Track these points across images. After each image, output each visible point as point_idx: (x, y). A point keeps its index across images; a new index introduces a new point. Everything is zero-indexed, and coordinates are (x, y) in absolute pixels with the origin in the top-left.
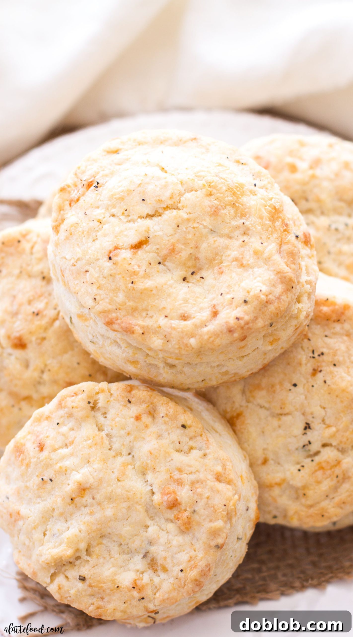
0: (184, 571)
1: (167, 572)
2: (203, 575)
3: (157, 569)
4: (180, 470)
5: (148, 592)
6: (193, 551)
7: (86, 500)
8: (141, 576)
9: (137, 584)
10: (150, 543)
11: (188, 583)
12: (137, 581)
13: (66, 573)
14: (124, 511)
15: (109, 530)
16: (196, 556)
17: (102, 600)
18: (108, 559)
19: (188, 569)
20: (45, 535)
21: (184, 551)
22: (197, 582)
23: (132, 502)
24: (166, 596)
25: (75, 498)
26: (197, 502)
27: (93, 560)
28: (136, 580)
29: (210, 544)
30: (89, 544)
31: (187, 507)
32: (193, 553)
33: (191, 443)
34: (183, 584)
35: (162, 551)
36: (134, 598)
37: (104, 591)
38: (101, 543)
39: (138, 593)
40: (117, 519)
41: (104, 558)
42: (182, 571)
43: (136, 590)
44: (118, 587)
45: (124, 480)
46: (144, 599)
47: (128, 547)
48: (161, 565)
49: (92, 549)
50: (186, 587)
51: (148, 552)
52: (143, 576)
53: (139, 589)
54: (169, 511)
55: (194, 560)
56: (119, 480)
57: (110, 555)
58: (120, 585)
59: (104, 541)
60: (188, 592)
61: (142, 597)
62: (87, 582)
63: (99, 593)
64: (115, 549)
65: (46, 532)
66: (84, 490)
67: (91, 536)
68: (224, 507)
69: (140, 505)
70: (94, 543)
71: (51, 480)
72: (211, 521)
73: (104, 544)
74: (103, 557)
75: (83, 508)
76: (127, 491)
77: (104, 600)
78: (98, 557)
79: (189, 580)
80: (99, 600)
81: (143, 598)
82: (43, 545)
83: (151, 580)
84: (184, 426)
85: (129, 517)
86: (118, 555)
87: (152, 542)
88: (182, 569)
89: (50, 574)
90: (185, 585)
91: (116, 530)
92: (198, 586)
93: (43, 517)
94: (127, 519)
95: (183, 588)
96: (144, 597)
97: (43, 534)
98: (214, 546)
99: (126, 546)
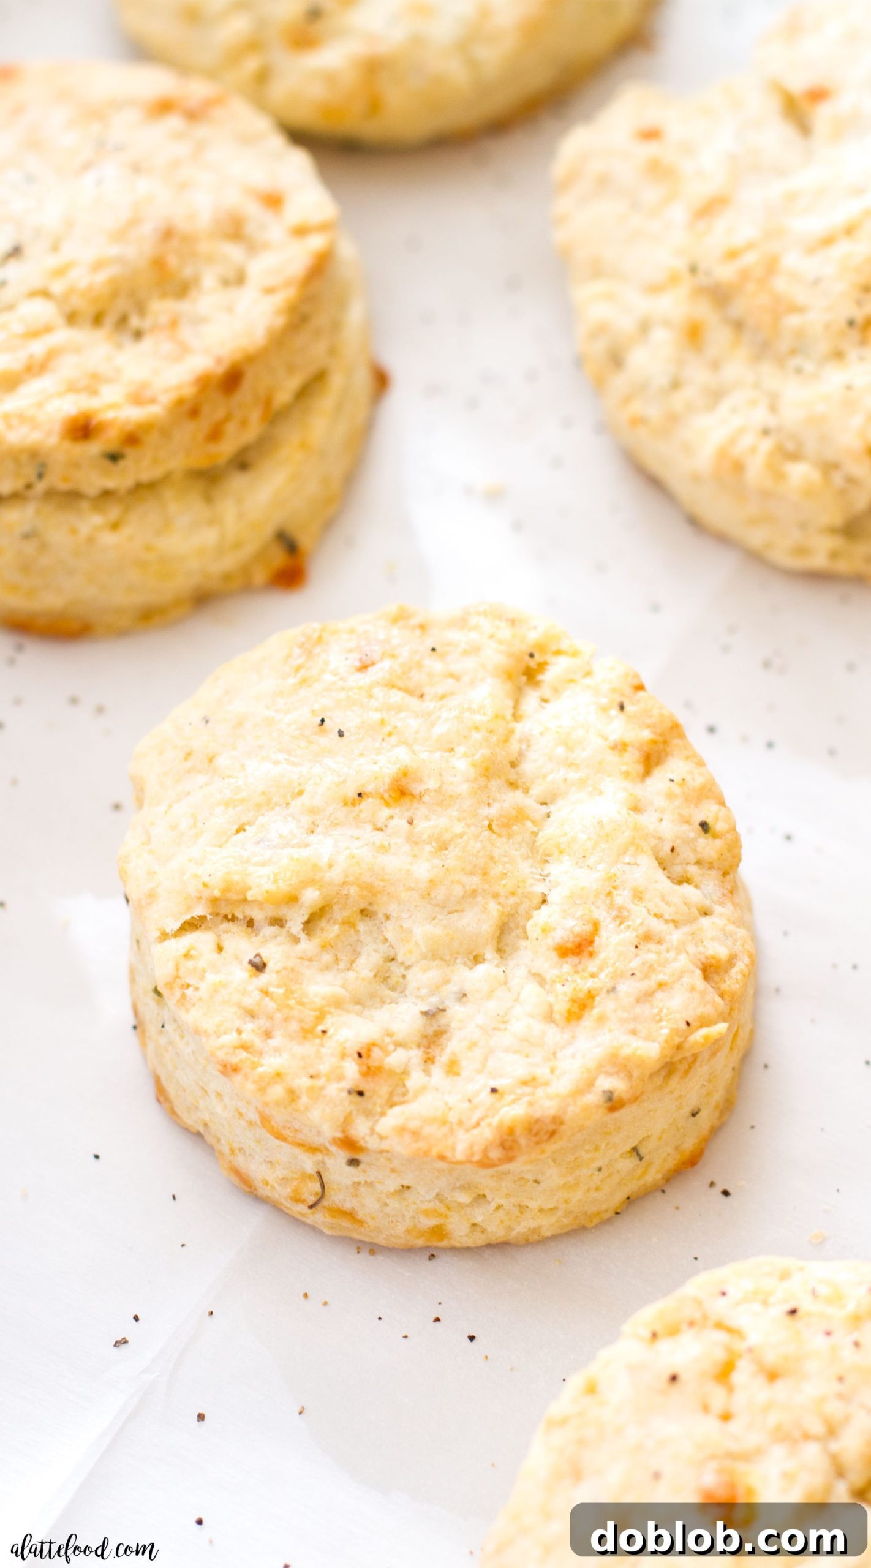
0: (496, 1095)
1: (454, 1078)
2: (534, 1132)
3: (438, 1058)
4: (638, 895)
5: (382, 1089)
6: (547, 1071)
7: (391, 818)
8: (391, 1047)
9: (372, 1055)
10: (461, 996)
11: (489, 1125)
12: (376, 1050)
13: (224, 937)
14: (458, 891)
15: (393, 908)
16: (546, 1084)
17: (265, 1039)
18: (342, 965)
19: (509, 1098)
20: (241, 829)
21: (527, 1056)
22: (509, 1140)
23: (487, 887)
24: (416, 1123)
25: (369, 795)
26: (633, 974)
27: (307, 945)
28: (375, 1044)
29: (595, 1080)
30: (327, 908)
31: (602, 970)
32: (543, 1072)
33: (693, 870)
34: (474, 1121)
35: (477, 1026)
36: (341, 1078)
37: (286, 1020)
38: (353, 925)
39: (360, 1075)
40: (429, 895)
41: (337, 959)
42: (494, 1091)
43: (360, 1064)
44: (324, 1032)
45: (499, 835)
46: (362, 1098)
47: (404, 973)
48: (454, 1054)
49: (323, 923)
50: (475, 1132)
51: (444, 1010)
52: (395, 1050)
53: (369, 1068)
54: (554, 955)
55: (535, 1087)
56: (490, 827)
57: (352, 962)
58: (331, 1031)
59: (363, 926)
60: (471, 1147)
61: (361, 1089)
62: (264, 978)
63: (270, 1018)
64: (371, 959)
65: (247, 827)
66: (403, 793)
67: (345, 892)
68: (684, 1026)
69: (499, 904)
70: (339, 914)
71: (341, 734)
72: (634, 1032)
73: (357, 931)
74: (336, 955)
75: (369, 827)
76: (492, 858)
77: (269, 1042)
78: (326, 946)
79: (495, 1120)
80: (259, 1031)
82: (221, 846)
83: (406, 1073)
84: (704, 826)
85: (457, 911)
86: (372, 974)
87: (468, 995)
88: (497, 1088)
89: (188, 917)
91: (410, 917)
92: (503, 1147)
93: (264, 793)
94: (450, 913)
95: (467, 1130)
96: (365, 1093)
97: (236, 827)
98: (602, 1089)
99: (402, 969)
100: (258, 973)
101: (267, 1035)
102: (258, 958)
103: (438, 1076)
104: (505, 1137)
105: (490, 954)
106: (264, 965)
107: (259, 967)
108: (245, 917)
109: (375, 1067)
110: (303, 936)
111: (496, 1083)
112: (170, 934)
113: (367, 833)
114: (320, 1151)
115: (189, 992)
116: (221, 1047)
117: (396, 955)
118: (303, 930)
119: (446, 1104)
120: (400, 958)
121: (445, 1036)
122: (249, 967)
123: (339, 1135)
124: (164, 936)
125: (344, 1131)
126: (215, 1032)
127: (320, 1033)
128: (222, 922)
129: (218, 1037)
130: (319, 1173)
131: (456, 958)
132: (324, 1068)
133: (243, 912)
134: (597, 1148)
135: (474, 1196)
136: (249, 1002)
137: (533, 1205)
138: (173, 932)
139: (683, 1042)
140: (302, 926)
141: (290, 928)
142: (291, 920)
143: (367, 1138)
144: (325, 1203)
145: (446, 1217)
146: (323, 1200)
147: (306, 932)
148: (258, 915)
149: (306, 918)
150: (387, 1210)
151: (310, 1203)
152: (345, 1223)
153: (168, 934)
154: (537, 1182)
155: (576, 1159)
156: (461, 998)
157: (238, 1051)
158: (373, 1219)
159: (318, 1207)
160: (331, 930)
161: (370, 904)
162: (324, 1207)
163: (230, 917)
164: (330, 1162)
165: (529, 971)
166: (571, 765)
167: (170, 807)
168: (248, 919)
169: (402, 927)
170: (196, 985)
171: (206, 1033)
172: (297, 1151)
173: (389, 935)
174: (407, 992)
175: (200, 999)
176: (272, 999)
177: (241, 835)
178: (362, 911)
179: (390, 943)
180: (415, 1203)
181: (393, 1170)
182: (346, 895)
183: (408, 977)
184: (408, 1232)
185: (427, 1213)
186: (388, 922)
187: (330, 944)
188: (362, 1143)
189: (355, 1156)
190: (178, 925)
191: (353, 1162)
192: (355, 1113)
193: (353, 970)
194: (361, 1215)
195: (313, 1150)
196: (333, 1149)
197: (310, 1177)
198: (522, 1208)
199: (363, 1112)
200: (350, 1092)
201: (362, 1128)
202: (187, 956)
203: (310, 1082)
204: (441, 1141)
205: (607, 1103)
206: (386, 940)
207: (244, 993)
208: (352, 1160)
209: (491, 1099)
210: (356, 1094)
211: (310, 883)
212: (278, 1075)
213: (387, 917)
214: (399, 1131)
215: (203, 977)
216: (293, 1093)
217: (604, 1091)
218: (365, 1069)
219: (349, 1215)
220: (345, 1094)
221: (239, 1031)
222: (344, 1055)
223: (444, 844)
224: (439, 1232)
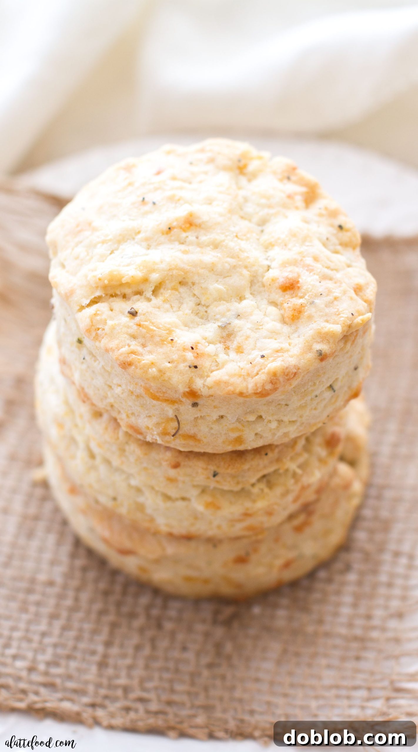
0: (264, 359)
1: (241, 354)
2: (286, 374)
3: (231, 347)
4: (316, 259)
5: (205, 363)
6: (287, 345)
7: (187, 237)
8: (207, 344)
9: (198, 348)
10: (237, 316)
11: (263, 373)
12: (199, 345)
13: (113, 303)
14: (227, 266)
15: (196, 279)
16: (288, 351)
17: (143, 348)
18: (175, 309)
19: (271, 359)
20: (112, 252)
21: (276, 339)
22: (275, 378)
23: (241, 263)
24: (225, 378)
25: (174, 228)
26: (321, 294)
27: (155, 301)
28: (198, 343)
29: (312, 346)
30: (163, 283)
31: (306, 295)
32: (285, 346)
33: (339, 248)
34: (255, 372)
35: (248, 328)
36: (185, 360)
37: (152, 336)
38: (176, 290)
39: (194, 358)
40: (213, 270)
41: (172, 307)
42: (263, 357)
43: (193, 353)
44: (172, 340)
45: (242, 240)
46: (196, 369)
47: (206, 310)
48: (239, 343)
49: (162, 290)
50: (256, 377)
51: (230, 324)
52: (209, 345)
53: (197, 354)
54: (280, 291)
55: (283, 353)
56: (237, 236)
57: (179, 308)
58: (175, 339)
59: (182, 289)
60: (256, 385)
61: (195, 365)
62: (137, 319)
63: (144, 337)
64: (189, 305)
65: (115, 251)
66: (191, 224)
67: (171, 274)
68: (351, 316)
69: (248, 271)
70: (169, 284)
71: (154, 203)
72: (327, 321)
73: (179, 293)
74: (171, 305)
75: (177, 243)
76: (240, 250)
77: (145, 349)
78: (165, 301)
79: (266, 370)
80: (139, 344)
81: (196, 367)
82: (103, 261)
83: (216, 355)
84: (341, 227)
85: (228, 276)
86: (190, 311)
87: (240, 316)
88: (264, 355)
89: (93, 297)
90: (257, 374)
91: (205, 282)
92: (272, 383)
93: (120, 235)
94: (225, 277)
95: (252, 378)
96: (198, 366)
97: (109, 252)
98: (316, 350)
99: (205, 308)
100: (134, 317)
101: (144, 346)
102: (133, 309)
103: (233, 355)
104: (272, 378)
105: (248, 295)
106: (137, 313)
107: (133, 314)
108: (121, 294)
109: (201, 353)
110: (153, 298)
111: (263, 353)
112: (85, 306)
113: (177, 246)
114: (177, 403)
115: (99, 332)
116: (121, 354)
117: (201, 302)
118: (153, 294)
119: (239, 367)
120: (203, 303)
121: (232, 336)
122: (129, 315)
123: (187, 390)
124: (82, 308)
125: (189, 388)
126: (116, 348)
127: (170, 341)
128: (109, 298)
129: (119, 350)
130: (176, 416)
131: (231, 299)
132: (175, 357)
133: (120, 291)
134: (315, 384)
135: (256, 416)
136: (131, 331)
137: (286, 419)
138: (86, 305)
139: (351, 323)
140: (152, 292)
141: (146, 295)
142: (145, 291)
143: (202, 389)
144: (180, 432)
145: (243, 431)
146: (179, 431)
147: (154, 295)
148: (128, 291)
149: (153, 288)
150: (212, 431)
151: (172, 434)
152: (191, 442)
153: (84, 306)
154: (287, 405)
155: (305, 391)
156: (237, 317)
157: (130, 355)
158: (205, 438)
159: (177, 435)
160: (166, 293)
161: (184, 278)
162: (180, 435)
163: (114, 295)
164: (182, 408)
165: (268, 301)
166: (270, 206)
167: (73, 249)
168: (123, 294)
169: (201, 287)
170: (103, 327)
171: (112, 350)
172: (164, 404)
173: (196, 292)
174: (209, 319)
175: (106, 334)
176: (143, 328)
177: (112, 255)
178: (180, 283)
179: (197, 296)
180: (226, 426)
181: (215, 407)
182: (172, 275)
183: (209, 312)
184: (224, 442)
185: (232, 430)
186: (194, 286)
187: (167, 300)
188: (199, 393)
189: (196, 401)
190: (88, 302)
191: (195, 405)
192: (194, 377)
193: (181, 311)
194: (199, 437)
195: (172, 402)
196: (184, 400)
197: (172, 419)
198: (280, 422)
199: (198, 376)
200: (190, 367)
201: (199, 384)
202: (96, 314)
203: (169, 365)
204: (240, 385)
205: (319, 357)
206: (195, 295)
207: (128, 327)
208: (194, 404)
209: (262, 360)
210: (193, 367)
211: (153, 271)
212: (152, 363)
213: (193, 284)
214: (218, 383)
215: (105, 323)
216: (161, 372)
217: (316, 352)
218: (196, 355)
219: (193, 437)
220: (188, 368)
221: (129, 346)
222: (184, 349)
223: (216, 246)
224: (239, 440)
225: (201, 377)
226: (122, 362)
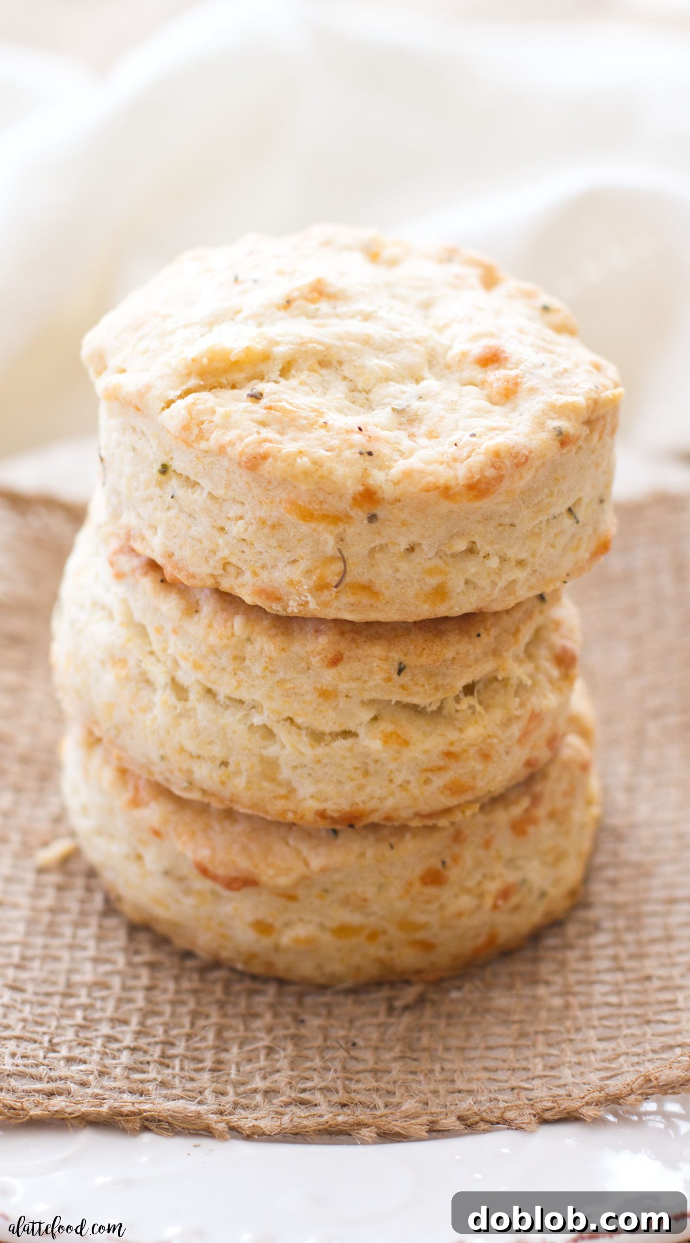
100: (258, 400)
101: (282, 433)
102: (254, 392)
103: (423, 441)
104: (494, 460)
105: (426, 373)
106: (261, 394)
107: (257, 397)
108: (228, 383)
109: (375, 437)
110: (281, 379)
111: (474, 431)
113: (305, 321)
114: (342, 521)
115: (205, 426)
116: (248, 445)
117: (356, 386)
118: (281, 375)
119: (438, 452)
120: (360, 387)
121: (417, 421)
122: (249, 399)
123: (360, 488)
125: (363, 485)
126: (237, 440)
127: (323, 424)
128: (212, 388)
129: (243, 441)
130: (340, 550)
131: (403, 380)
132: (335, 443)
133: (227, 377)
134: (552, 493)
135: (467, 543)
137: (512, 555)
138: (176, 398)
139: (598, 398)
140: (279, 373)
141: (270, 377)
142: (267, 373)
143: (384, 486)
144: (347, 579)
145: (446, 574)
146: (346, 576)
147: (282, 377)
148: (239, 375)
149: (280, 367)
150: (398, 575)
151: (334, 584)
152: (365, 600)
153: (173, 400)
154: (512, 525)
155: (539, 501)
156: (419, 399)
157: (262, 444)
158: (387, 588)
159: (342, 586)
160: (301, 375)
161: (325, 356)
162: (347, 585)
163: (217, 384)
164: (350, 532)
165: (461, 382)
168: (231, 383)
169: (354, 366)
170: (210, 419)
171: (230, 445)
172: (321, 527)
173: (347, 373)
175: (216, 427)
176: (276, 410)
178: (319, 363)
179: (349, 379)
180: (420, 564)
181: (404, 523)
182: (305, 351)
183: (371, 397)
184: (417, 595)
185: (430, 572)
186: (343, 366)
187: (304, 382)
188: (380, 495)
189: (374, 511)
190: (178, 394)
191: (372, 519)
192: (369, 468)
194: (377, 586)
195: (334, 519)
196: (354, 512)
197: (333, 559)
198: (503, 560)
199: (375, 468)
200: (361, 453)
201: (378, 478)
202: (194, 404)
203: (328, 454)
204: (444, 475)
205: (559, 438)
206: (345, 378)
207: (252, 412)
208: (371, 517)
209: (474, 439)
210: (366, 454)
211: (277, 343)
212: (301, 452)
213: (341, 363)
214: (408, 474)
215: (214, 412)
216: (317, 463)
217: (554, 429)
218: (367, 438)
219: (367, 588)
220: (358, 455)
221: (258, 433)
222: (349, 432)
223: (367, 317)
224: (440, 593)
225: (380, 468)
226: (251, 457)
